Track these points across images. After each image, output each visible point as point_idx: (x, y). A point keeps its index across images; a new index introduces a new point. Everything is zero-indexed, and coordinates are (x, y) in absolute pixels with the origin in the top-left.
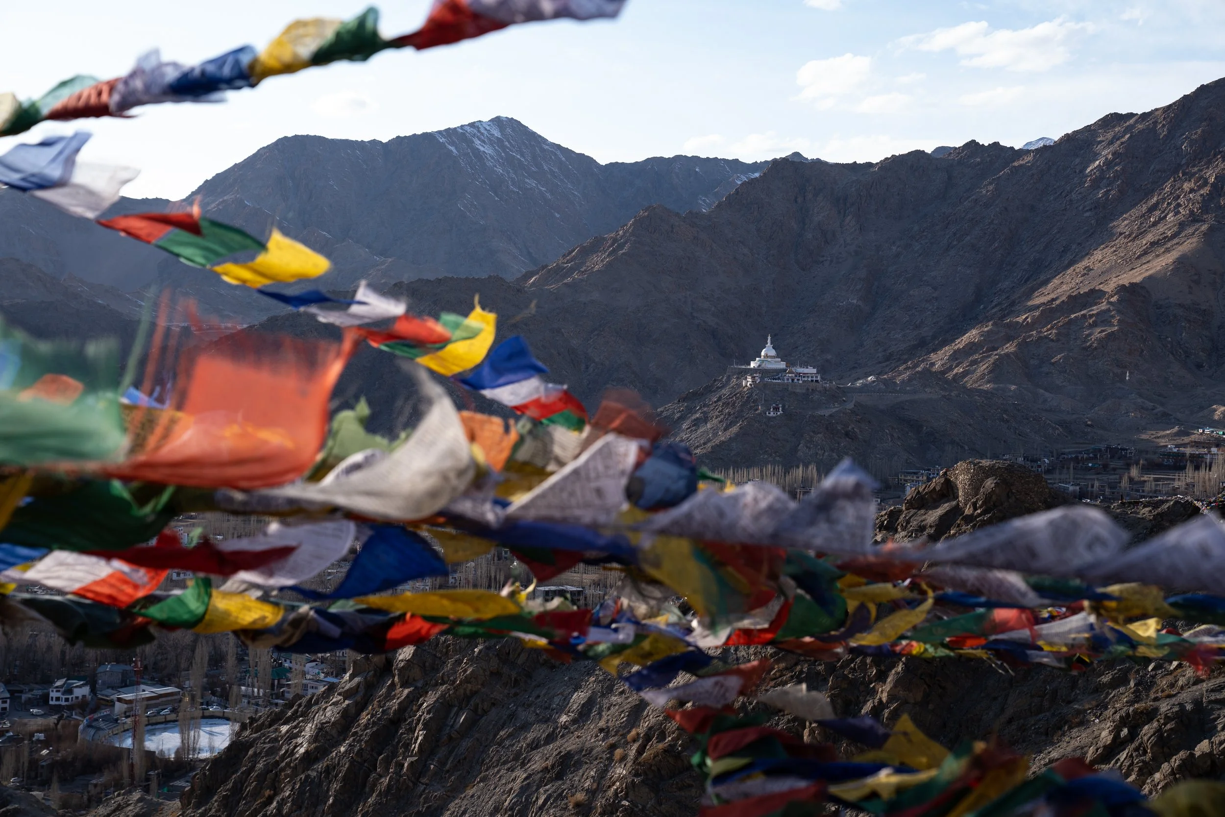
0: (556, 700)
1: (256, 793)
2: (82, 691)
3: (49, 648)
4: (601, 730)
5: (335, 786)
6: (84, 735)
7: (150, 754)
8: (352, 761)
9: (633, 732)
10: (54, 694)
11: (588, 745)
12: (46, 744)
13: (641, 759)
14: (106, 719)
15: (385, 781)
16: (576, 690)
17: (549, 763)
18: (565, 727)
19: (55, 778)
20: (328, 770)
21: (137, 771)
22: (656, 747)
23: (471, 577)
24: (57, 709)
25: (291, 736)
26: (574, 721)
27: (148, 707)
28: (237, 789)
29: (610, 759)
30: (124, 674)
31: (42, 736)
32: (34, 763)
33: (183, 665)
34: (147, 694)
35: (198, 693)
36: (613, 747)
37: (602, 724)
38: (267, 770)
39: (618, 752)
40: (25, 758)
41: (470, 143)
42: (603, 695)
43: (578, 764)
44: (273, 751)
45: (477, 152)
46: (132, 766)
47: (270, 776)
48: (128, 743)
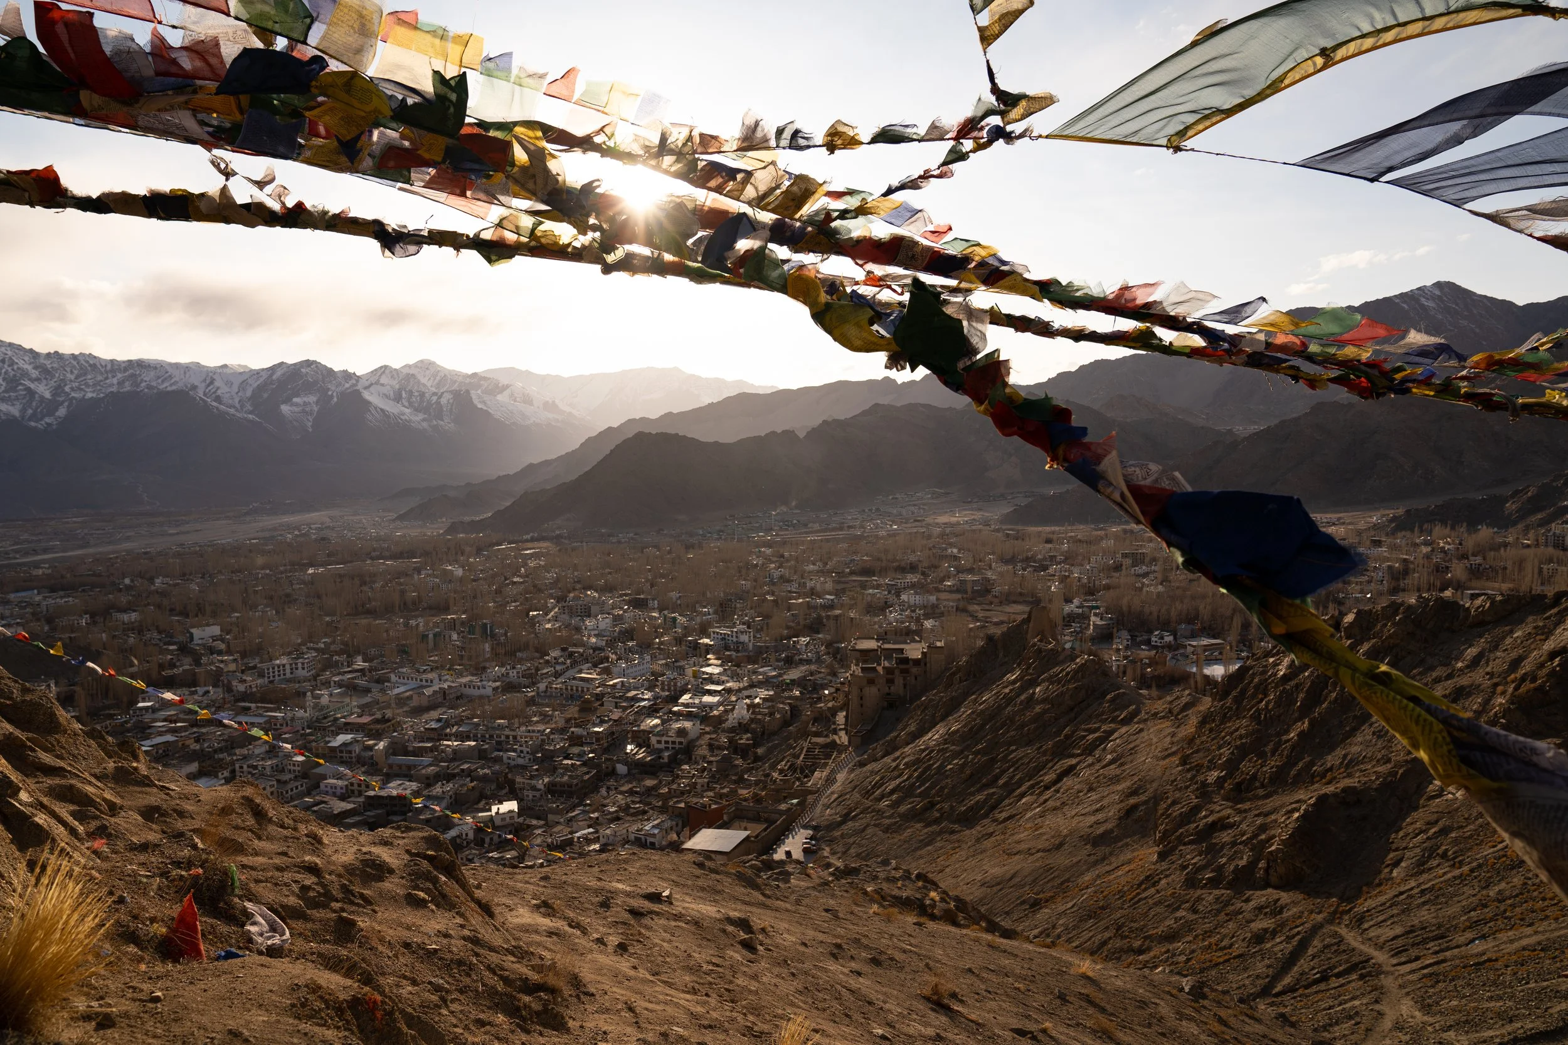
0: (1455, 653)
1: (1254, 696)
2: (1169, 639)
3: (1151, 613)
4: (1487, 673)
5: (1301, 695)
6: (1170, 663)
7: (1206, 677)
8: (1313, 682)
9: (1513, 676)
10: (1153, 639)
11: (1477, 682)
12: (1150, 666)
13: (1517, 693)
14: (1182, 655)
15: (1334, 695)
16: (1470, 646)
17: (1447, 692)
18: (1461, 670)
19: (1154, 685)
20: (1297, 686)
21: (1199, 685)
22: (1527, 686)
23: (1416, 582)
24: (1156, 647)
25: (1275, 664)
26: (1467, 667)
27: (1205, 651)
28: (1243, 692)
29: (1494, 693)
30: (1192, 631)
31: (1147, 661)
32: (1143, 675)
33: (1226, 627)
34: (1205, 643)
35: (1234, 644)
36: (1496, 685)
37: (1489, 669)
38: (1260, 683)
39: (1500, 689)
40: (1139, 672)
41: (1417, 301)
42: (1490, 651)
43: (1469, 694)
44: (1264, 672)
45: (1422, 306)
46: (1196, 682)
47: (1262, 687)
48: (1194, 670)
